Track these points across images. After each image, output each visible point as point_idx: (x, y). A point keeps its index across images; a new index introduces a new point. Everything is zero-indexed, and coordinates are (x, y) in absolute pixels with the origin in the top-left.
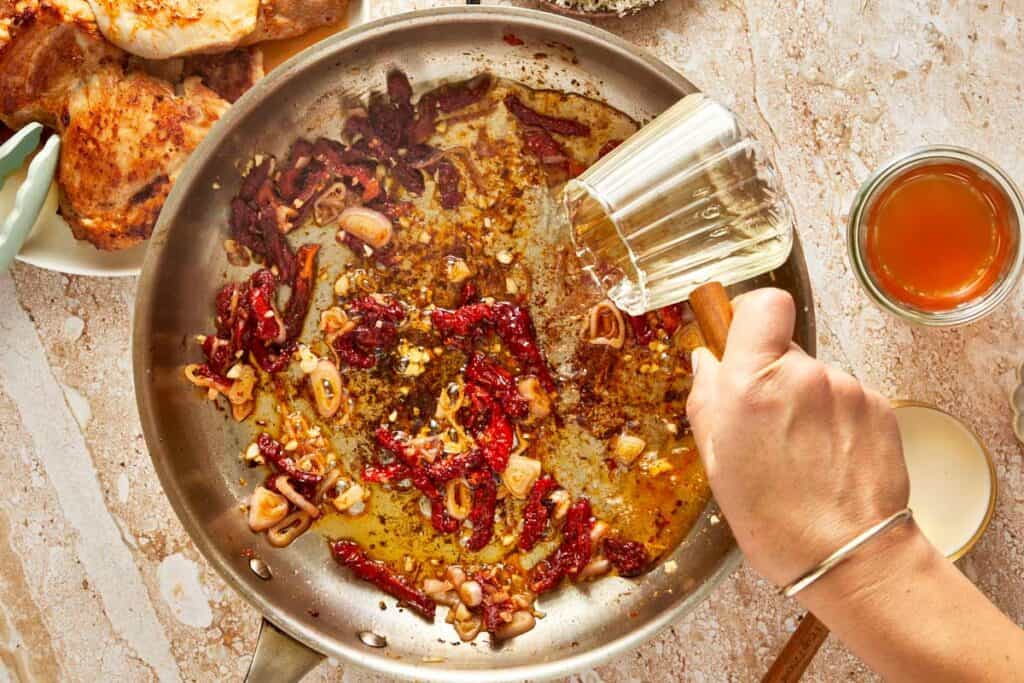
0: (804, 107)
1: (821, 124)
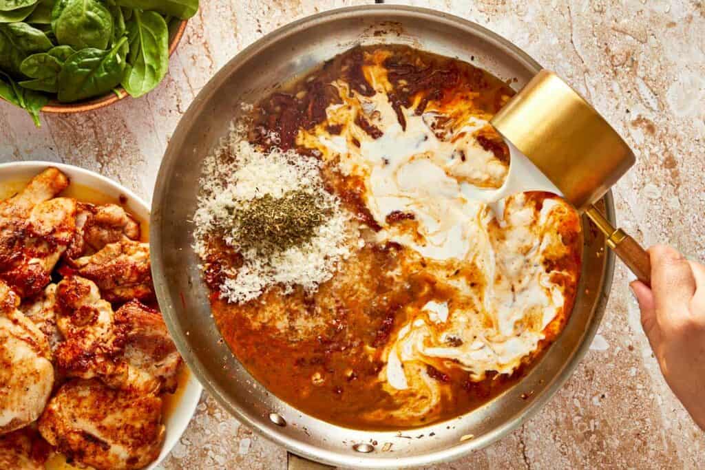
0: (605, 47)
1: (617, 59)
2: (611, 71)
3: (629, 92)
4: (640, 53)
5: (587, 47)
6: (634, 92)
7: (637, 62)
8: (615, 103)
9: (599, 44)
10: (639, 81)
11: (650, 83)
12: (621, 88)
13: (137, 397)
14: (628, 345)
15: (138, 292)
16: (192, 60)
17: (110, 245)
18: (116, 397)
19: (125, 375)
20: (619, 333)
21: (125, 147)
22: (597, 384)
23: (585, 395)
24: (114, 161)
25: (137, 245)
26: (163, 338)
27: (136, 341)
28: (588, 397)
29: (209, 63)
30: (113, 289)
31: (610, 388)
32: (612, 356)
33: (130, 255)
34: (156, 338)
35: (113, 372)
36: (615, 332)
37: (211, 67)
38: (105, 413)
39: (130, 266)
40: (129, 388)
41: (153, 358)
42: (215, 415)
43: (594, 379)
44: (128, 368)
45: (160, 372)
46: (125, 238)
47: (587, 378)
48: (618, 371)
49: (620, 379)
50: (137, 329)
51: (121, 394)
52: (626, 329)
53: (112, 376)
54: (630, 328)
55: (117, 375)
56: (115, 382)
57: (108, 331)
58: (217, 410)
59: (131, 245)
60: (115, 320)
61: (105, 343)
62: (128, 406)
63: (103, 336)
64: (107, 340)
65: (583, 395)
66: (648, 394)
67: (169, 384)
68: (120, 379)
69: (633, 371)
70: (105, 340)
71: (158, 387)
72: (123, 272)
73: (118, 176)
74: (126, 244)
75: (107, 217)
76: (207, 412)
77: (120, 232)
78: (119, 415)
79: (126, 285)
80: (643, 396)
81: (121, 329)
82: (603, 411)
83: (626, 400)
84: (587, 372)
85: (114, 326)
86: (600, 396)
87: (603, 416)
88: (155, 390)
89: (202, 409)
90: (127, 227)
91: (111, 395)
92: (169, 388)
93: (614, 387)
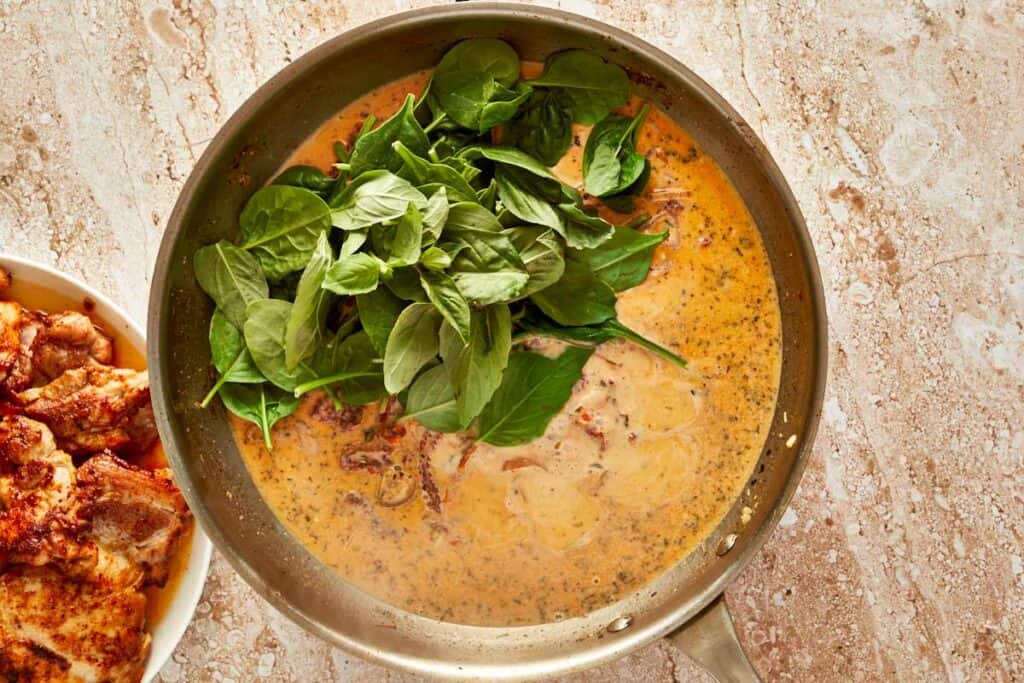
0: (792, 82)
1: (809, 99)
2: (800, 118)
3: (826, 148)
4: (844, 91)
5: (765, 83)
6: (834, 149)
7: (838, 105)
8: (806, 164)
9: (783, 79)
10: (841, 132)
11: (857, 135)
12: (815, 142)
13: (110, 592)
14: (824, 517)
15: (111, 440)
16: (189, 102)
17: (70, 372)
18: (79, 592)
19: (94, 558)
20: (812, 500)
21: (92, 229)
22: (780, 576)
23: (763, 590)
24: (75, 249)
25: (109, 372)
26: (148, 508)
27: (108, 511)
28: (767, 592)
29: (215, 106)
30: (74, 435)
31: (799, 580)
32: (800, 534)
33: (99, 386)
34: (136, 507)
35: (75, 556)
36: (806, 499)
37: (217, 112)
38: (63, 616)
39: (99, 402)
40: (97, 580)
41: (132, 536)
42: (223, 620)
43: (775, 566)
44: (97, 549)
45: (144, 556)
46: (92, 361)
47: (765, 566)
48: (809, 556)
49: (813, 567)
50: (109, 494)
51: (86, 588)
52: (823, 495)
53: (75, 561)
54: (828, 493)
55: (82, 559)
56: (78, 570)
57: (69, 496)
58: (226, 613)
59: (101, 371)
60: (77, 480)
61: (65, 513)
62: (96, 606)
63: (62, 504)
64: (69, 509)
65: (759, 591)
66: (855, 588)
67: (156, 573)
68: (86, 565)
69: (833, 556)
70: (65, 510)
71: (140, 578)
72: (89, 411)
73: (83, 271)
74: (94, 370)
75: (66, 330)
76: (211, 615)
77: (85, 353)
78: (83, 618)
79: (93, 430)
80: (847, 592)
81: (88, 492)
82: (789, 615)
83: (822, 598)
84: (765, 556)
85: (78, 489)
86: (785, 591)
87: (789, 621)
88: (136, 583)
89: (204, 611)
90: (96, 346)
91: (71, 590)
92: (157, 581)
93: (805, 579)
